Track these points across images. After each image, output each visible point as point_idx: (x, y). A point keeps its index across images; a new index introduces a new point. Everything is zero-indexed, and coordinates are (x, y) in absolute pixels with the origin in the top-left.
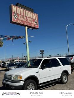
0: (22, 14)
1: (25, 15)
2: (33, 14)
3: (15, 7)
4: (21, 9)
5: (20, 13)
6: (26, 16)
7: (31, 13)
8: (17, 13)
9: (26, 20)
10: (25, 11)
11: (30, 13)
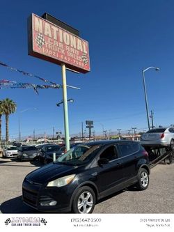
0: (55, 38)
1: (61, 40)
2: (79, 41)
3: (41, 21)
4: (53, 27)
5: (50, 36)
6: (63, 43)
7: (75, 38)
8: (43, 34)
9: (63, 51)
10: (61, 31)
11: (72, 36)
